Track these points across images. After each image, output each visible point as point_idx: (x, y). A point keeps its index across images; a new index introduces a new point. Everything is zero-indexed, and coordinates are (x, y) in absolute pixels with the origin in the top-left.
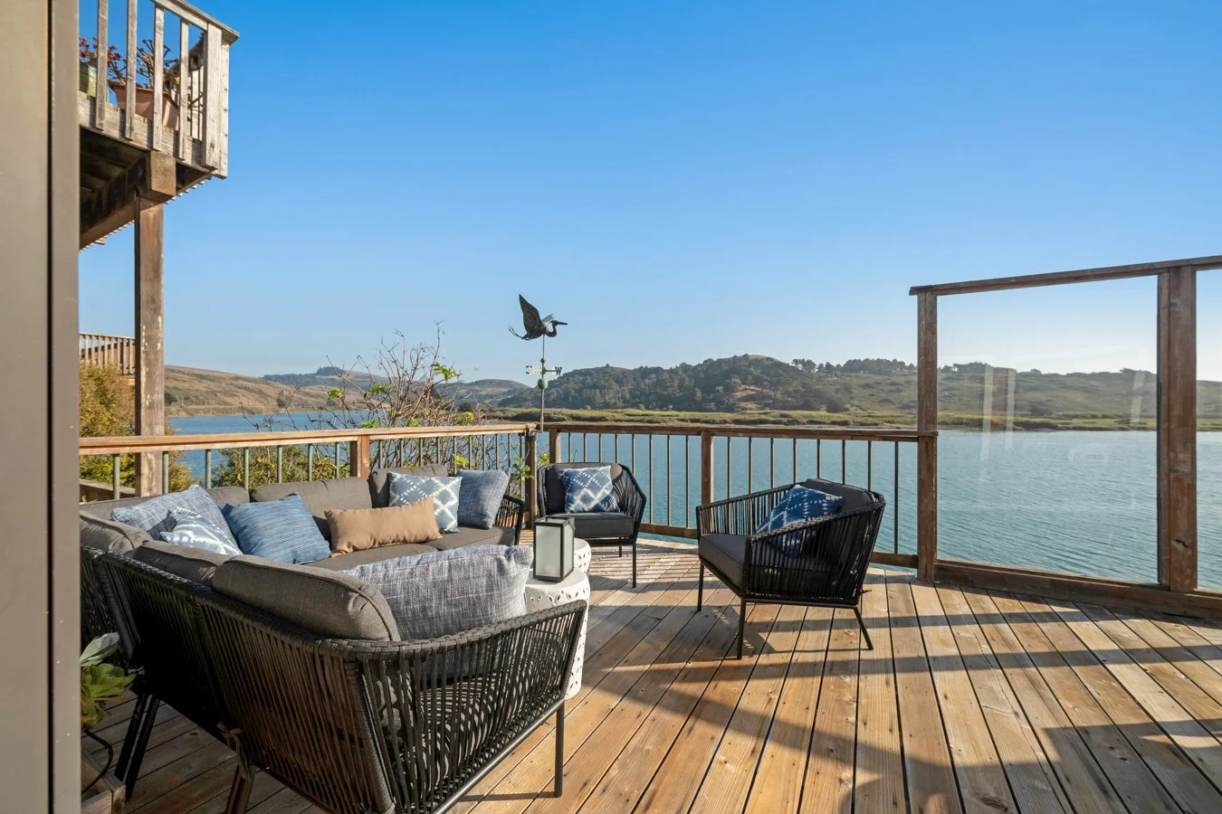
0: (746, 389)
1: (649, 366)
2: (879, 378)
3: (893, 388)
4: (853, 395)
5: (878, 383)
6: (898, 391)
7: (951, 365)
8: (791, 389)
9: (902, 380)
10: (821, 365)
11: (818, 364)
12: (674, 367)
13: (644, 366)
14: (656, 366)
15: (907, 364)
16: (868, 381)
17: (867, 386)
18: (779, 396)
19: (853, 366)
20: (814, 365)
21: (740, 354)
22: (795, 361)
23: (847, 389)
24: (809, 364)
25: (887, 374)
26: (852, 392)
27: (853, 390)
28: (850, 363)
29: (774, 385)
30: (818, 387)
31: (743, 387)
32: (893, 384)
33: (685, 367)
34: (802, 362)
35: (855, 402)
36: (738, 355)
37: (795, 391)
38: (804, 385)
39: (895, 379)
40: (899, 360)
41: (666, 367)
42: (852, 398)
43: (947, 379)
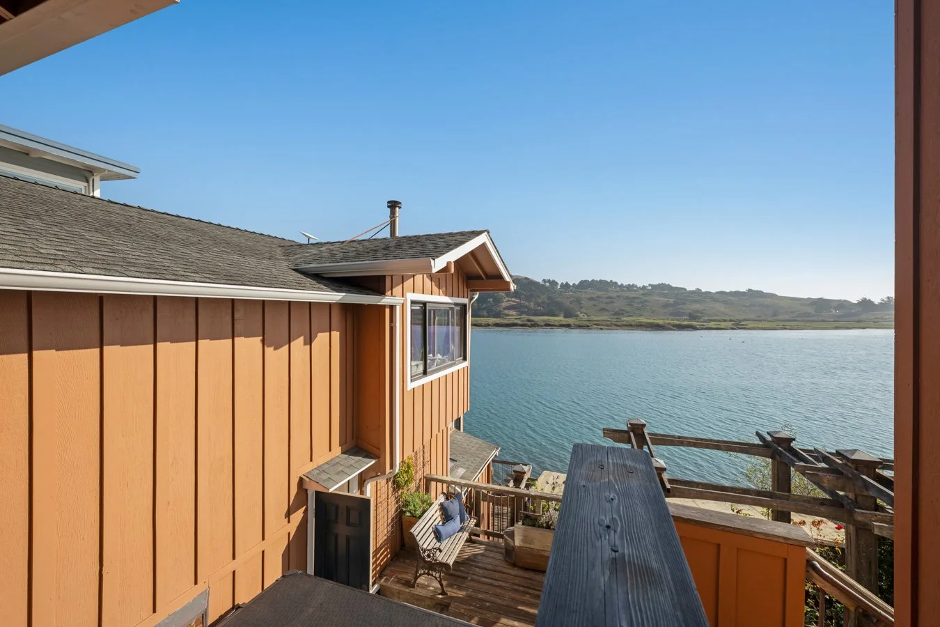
0: (509, 301)
2: (599, 293)
3: (609, 300)
4: (582, 305)
5: (598, 297)
6: (612, 302)
7: (645, 285)
8: (540, 301)
9: (614, 295)
10: (562, 283)
11: (560, 283)
15: (619, 284)
16: (593, 296)
17: (592, 299)
18: (532, 305)
19: (584, 285)
20: (557, 283)
22: (544, 280)
23: (578, 301)
24: (553, 283)
25: (607, 290)
26: (581, 304)
27: (582, 302)
28: (582, 283)
29: (528, 298)
30: (558, 299)
31: (507, 299)
32: (609, 298)
34: (549, 281)
35: (584, 310)
37: (543, 303)
38: (549, 298)
39: (610, 294)
40: (614, 281)
42: (582, 308)
43: (644, 294)
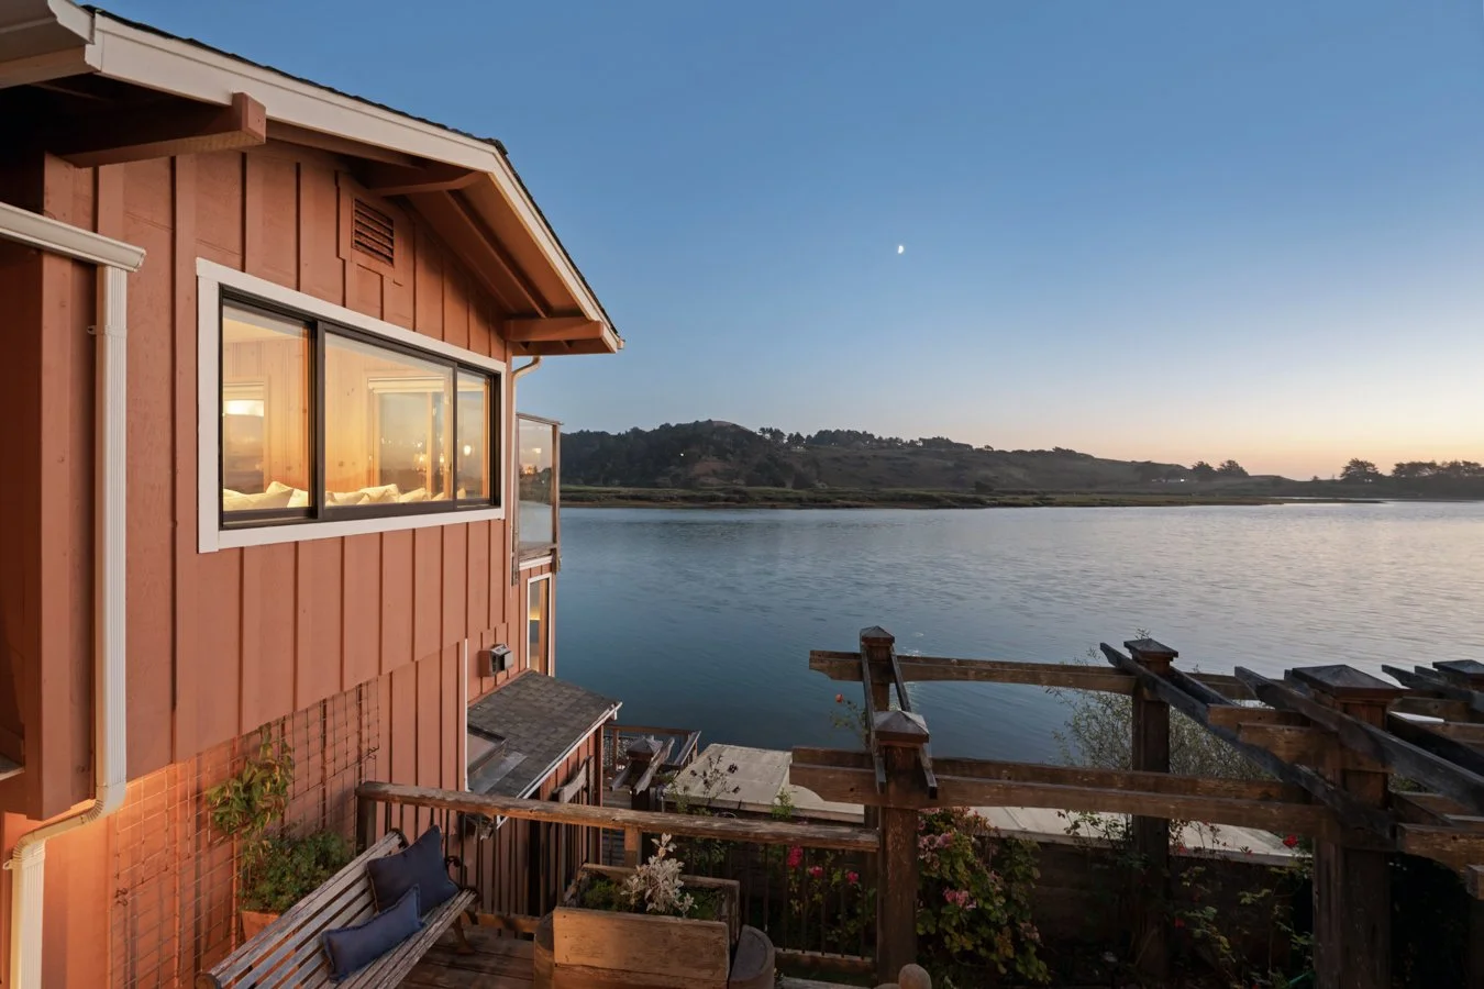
0: (706, 461)
1: (592, 431)
2: (847, 451)
3: (860, 462)
4: (821, 470)
5: (846, 457)
6: (866, 465)
7: (916, 439)
8: (755, 461)
9: (869, 453)
10: (791, 435)
11: (787, 434)
12: (623, 432)
13: (585, 430)
14: (600, 430)
15: (876, 437)
16: (838, 455)
17: (836, 459)
19: (824, 436)
20: (782, 434)
21: (702, 419)
22: (762, 429)
23: (816, 462)
24: (777, 434)
25: (858, 446)
26: (819, 467)
27: (822, 464)
28: (821, 434)
29: (737, 457)
30: (785, 459)
31: (703, 458)
32: (862, 458)
33: (636, 432)
34: (770, 431)
35: (823, 477)
36: (700, 420)
37: (761, 464)
38: (770, 458)
39: (862, 453)
40: (868, 433)
41: (613, 432)
42: (820, 473)
43: (909, 454)
